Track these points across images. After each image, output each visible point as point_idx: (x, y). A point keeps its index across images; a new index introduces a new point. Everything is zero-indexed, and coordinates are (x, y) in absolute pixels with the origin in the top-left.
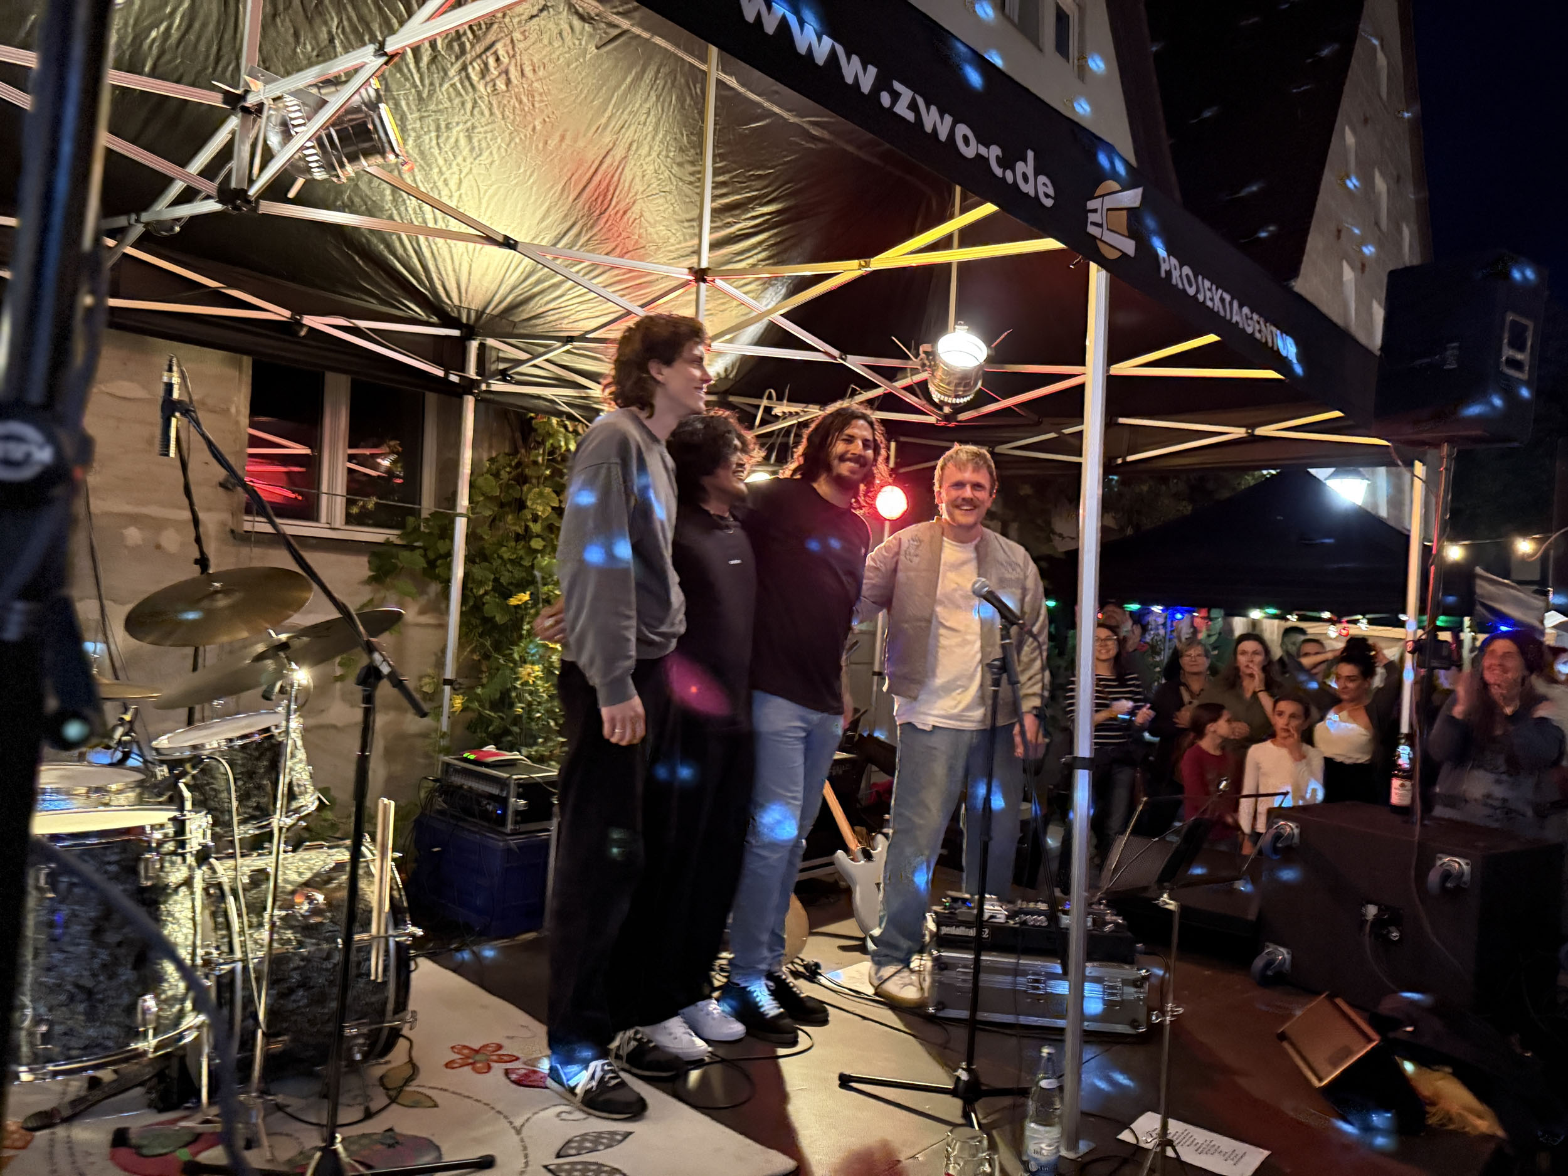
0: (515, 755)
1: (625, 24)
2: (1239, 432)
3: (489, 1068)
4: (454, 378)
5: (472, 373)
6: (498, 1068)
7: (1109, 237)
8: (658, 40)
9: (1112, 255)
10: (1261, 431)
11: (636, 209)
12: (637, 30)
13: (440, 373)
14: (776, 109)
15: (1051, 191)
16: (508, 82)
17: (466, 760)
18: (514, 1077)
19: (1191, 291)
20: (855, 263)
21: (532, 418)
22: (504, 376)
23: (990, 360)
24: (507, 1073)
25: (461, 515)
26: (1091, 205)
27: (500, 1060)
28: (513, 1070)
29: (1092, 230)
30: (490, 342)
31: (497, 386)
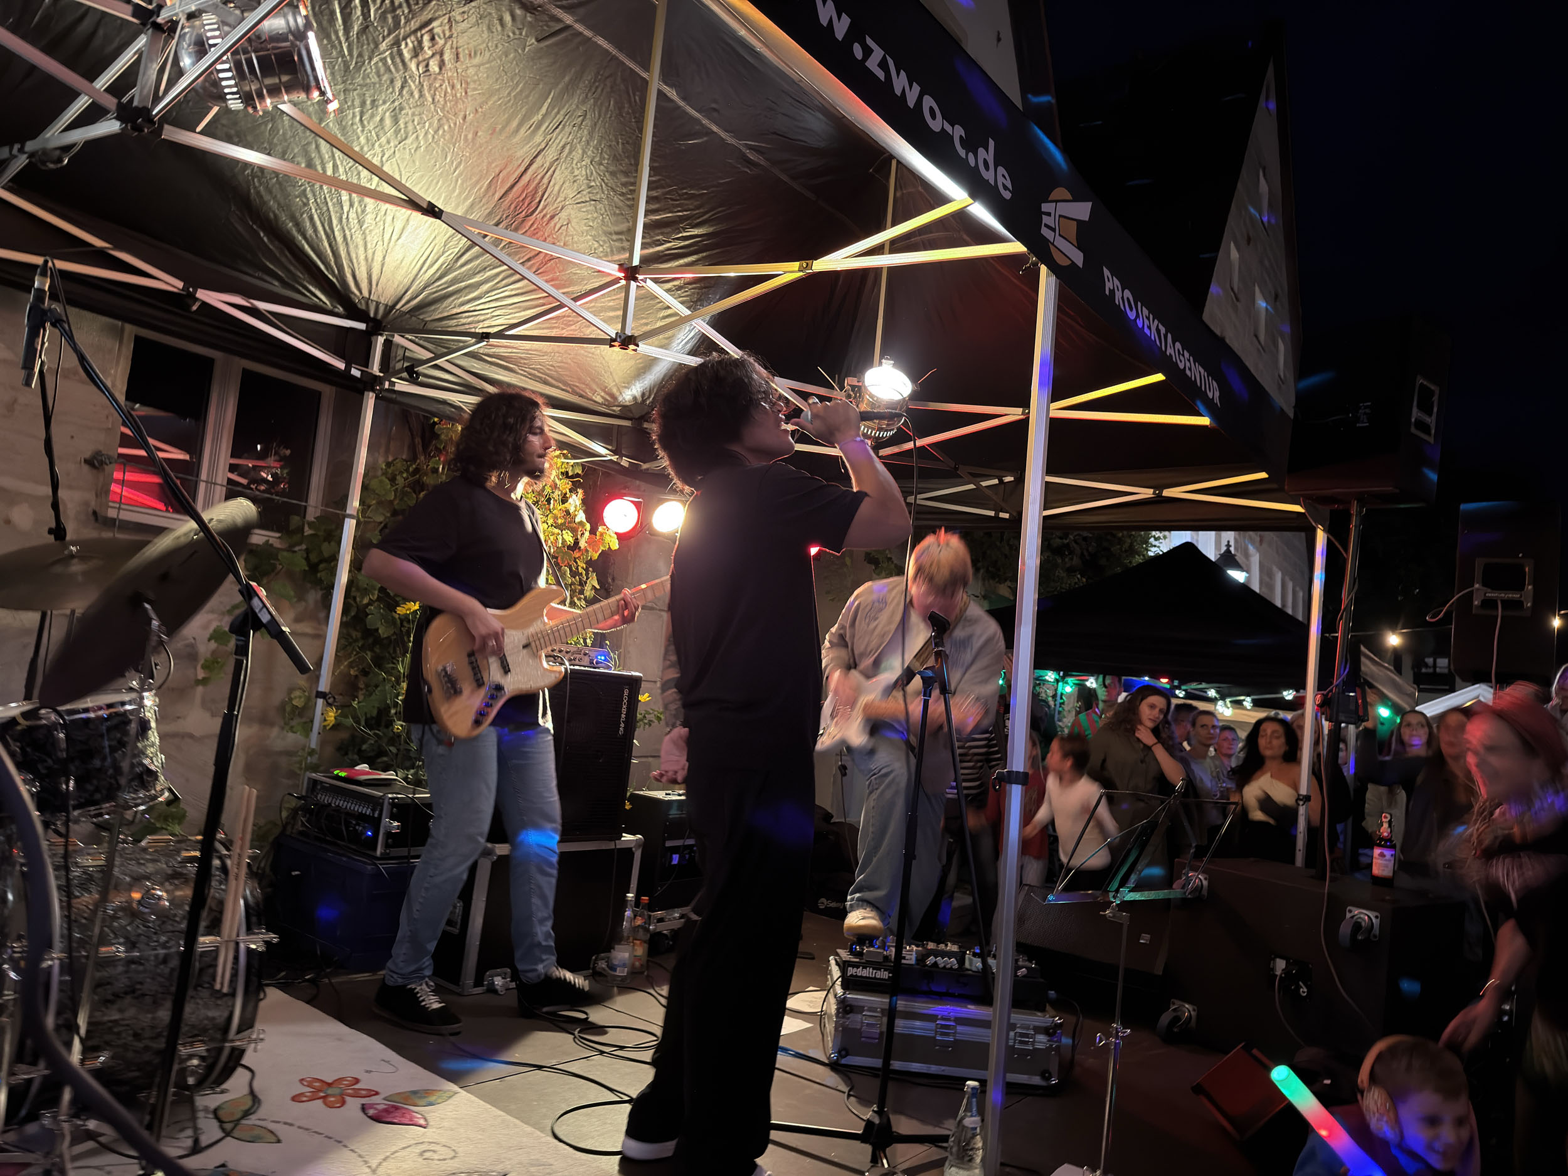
0: (390, 775)
1: (568, 19)
2: (1147, 493)
3: (343, 1103)
4: (356, 373)
5: (375, 369)
6: (353, 1104)
7: (1060, 243)
8: (601, 41)
9: (1063, 262)
10: (1167, 493)
11: (563, 215)
12: (579, 27)
13: (341, 365)
14: (715, 128)
15: (1009, 185)
16: (442, 65)
17: (338, 778)
18: (371, 1112)
19: (1132, 315)
20: (796, 265)
21: (435, 423)
22: (412, 376)
23: (914, 396)
24: (364, 1108)
25: (351, 516)
26: (1045, 207)
27: (356, 1094)
28: (371, 1106)
29: (1044, 231)
30: (397, 339)
31: (402, 386)
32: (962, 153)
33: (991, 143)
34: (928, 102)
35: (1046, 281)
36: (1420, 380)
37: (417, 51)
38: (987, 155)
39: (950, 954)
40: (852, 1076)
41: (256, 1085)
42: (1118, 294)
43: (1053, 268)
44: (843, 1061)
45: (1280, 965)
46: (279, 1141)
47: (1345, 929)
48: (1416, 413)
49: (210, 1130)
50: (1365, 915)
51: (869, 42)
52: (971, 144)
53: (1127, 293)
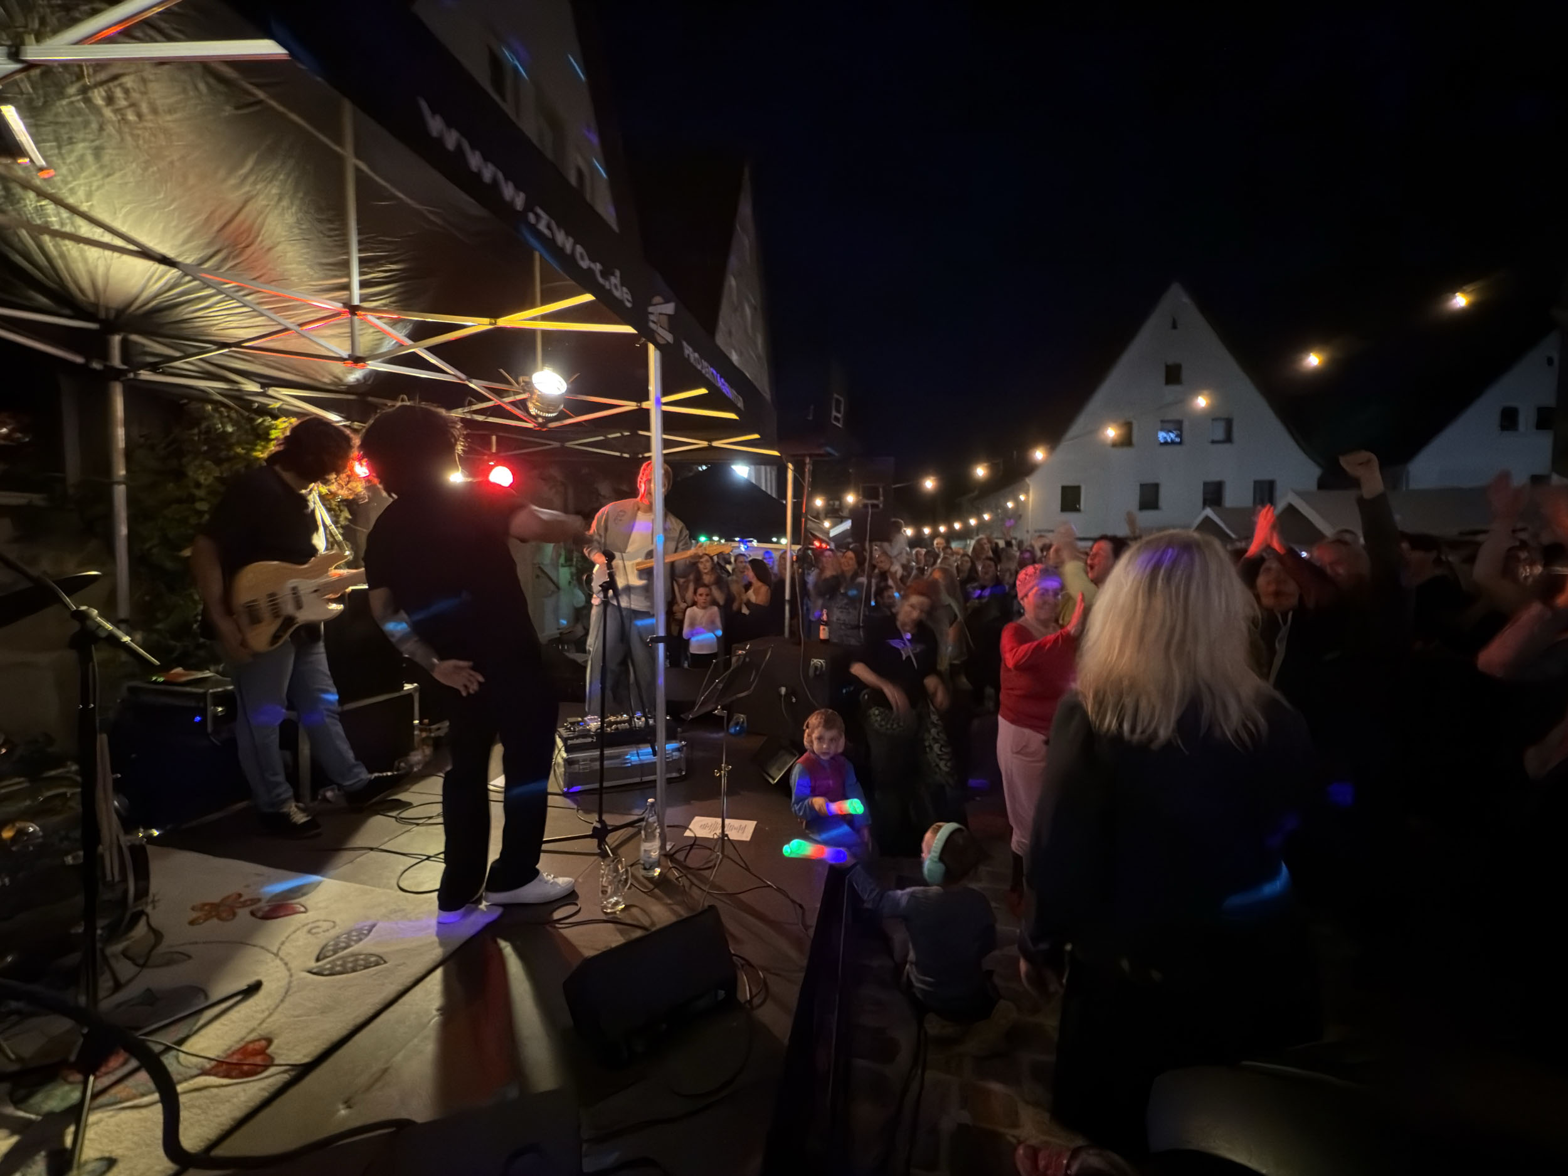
0: (207, 674)
1: (261, 95)
2: (704, 444)
3: (234, 914)
4: (96, 365)
5: (116, 361)
6: (243, 913)
7: (661, 331)
8: (294, 117)
9: (662, 342)
10: (716, 444)
11: (280, 248)
12: (273, 103)
13: (79, 360)
14: (401, 195)
15: (630, 299)
16: (140, 116)
17: (155, 682)
18: (260, 914)
19: (699, 367)
20: (486, 320)
21: (185, 404)
22: (154, 368)
23: (569, 391)
24: (253, 914)
25: (119, 483)
26: (651, 309)
27: (244, 905)
28: (259, 909)
29: (652, 325)
30: (135, 338)
31: (145, 375)
32: (601, 280)
33: (618, 273)
34: (579, 249)
35: (653, 354)
36: (836, 396)
37: (110, 100)
38: (615, 280)
39: (624, 722)
40: (578, 798)
41: (153, 923)
42: (691, 355)
43: (658, 346)
44: (571, 790)
45: (783, 690)
46: (189, 957)
47: (811, 672)
48: (834, 413)
49: (124, 969)
50: (817, 662)
51: (539, 211)
52: (606, 274)
53: (696, 355)
